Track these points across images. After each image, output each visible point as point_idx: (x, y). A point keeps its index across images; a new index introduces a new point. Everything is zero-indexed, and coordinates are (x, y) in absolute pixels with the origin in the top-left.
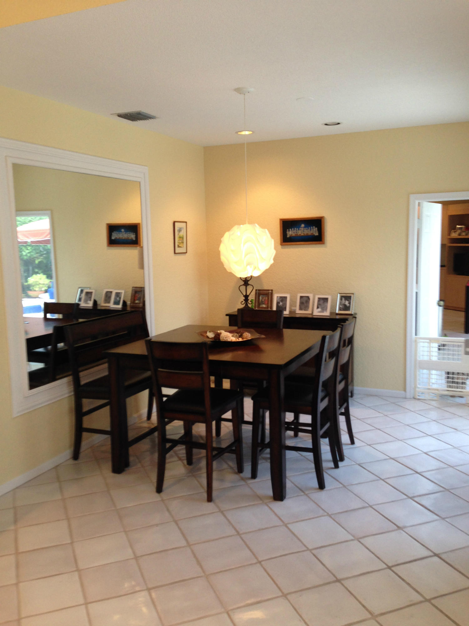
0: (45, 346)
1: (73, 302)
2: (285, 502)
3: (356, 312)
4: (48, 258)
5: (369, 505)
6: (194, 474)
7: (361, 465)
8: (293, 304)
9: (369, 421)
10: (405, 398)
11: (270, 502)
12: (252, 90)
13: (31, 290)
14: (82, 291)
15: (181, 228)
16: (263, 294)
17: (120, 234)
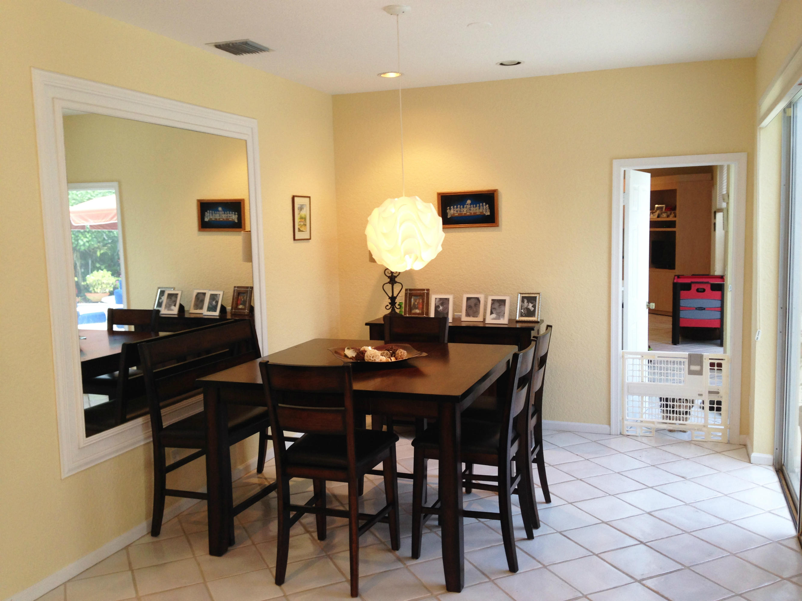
0: (109, 371)
1: (151, 308)
2: (464, 592)
3: (542, 319)
4: (114, 249)
5: (583, 594)
6: (328, 553)
7: (564, 533)
8: (457, 308)
9: (566, 468)
10: (610, 434)
11: (441, 594)
12: (407, 9)
13: (90, 292)
14: (162, 293)
15: (303, 205)
16: (416, 295)
17: (217, 213)
